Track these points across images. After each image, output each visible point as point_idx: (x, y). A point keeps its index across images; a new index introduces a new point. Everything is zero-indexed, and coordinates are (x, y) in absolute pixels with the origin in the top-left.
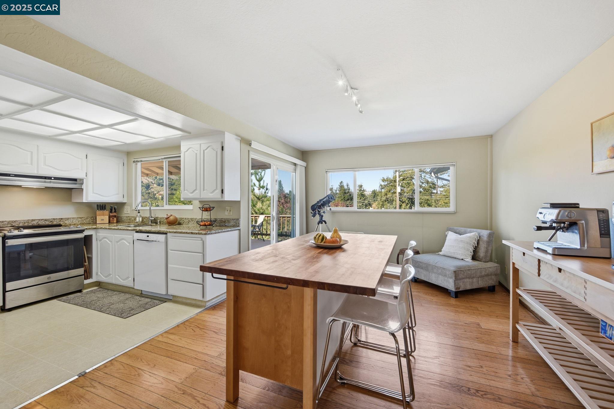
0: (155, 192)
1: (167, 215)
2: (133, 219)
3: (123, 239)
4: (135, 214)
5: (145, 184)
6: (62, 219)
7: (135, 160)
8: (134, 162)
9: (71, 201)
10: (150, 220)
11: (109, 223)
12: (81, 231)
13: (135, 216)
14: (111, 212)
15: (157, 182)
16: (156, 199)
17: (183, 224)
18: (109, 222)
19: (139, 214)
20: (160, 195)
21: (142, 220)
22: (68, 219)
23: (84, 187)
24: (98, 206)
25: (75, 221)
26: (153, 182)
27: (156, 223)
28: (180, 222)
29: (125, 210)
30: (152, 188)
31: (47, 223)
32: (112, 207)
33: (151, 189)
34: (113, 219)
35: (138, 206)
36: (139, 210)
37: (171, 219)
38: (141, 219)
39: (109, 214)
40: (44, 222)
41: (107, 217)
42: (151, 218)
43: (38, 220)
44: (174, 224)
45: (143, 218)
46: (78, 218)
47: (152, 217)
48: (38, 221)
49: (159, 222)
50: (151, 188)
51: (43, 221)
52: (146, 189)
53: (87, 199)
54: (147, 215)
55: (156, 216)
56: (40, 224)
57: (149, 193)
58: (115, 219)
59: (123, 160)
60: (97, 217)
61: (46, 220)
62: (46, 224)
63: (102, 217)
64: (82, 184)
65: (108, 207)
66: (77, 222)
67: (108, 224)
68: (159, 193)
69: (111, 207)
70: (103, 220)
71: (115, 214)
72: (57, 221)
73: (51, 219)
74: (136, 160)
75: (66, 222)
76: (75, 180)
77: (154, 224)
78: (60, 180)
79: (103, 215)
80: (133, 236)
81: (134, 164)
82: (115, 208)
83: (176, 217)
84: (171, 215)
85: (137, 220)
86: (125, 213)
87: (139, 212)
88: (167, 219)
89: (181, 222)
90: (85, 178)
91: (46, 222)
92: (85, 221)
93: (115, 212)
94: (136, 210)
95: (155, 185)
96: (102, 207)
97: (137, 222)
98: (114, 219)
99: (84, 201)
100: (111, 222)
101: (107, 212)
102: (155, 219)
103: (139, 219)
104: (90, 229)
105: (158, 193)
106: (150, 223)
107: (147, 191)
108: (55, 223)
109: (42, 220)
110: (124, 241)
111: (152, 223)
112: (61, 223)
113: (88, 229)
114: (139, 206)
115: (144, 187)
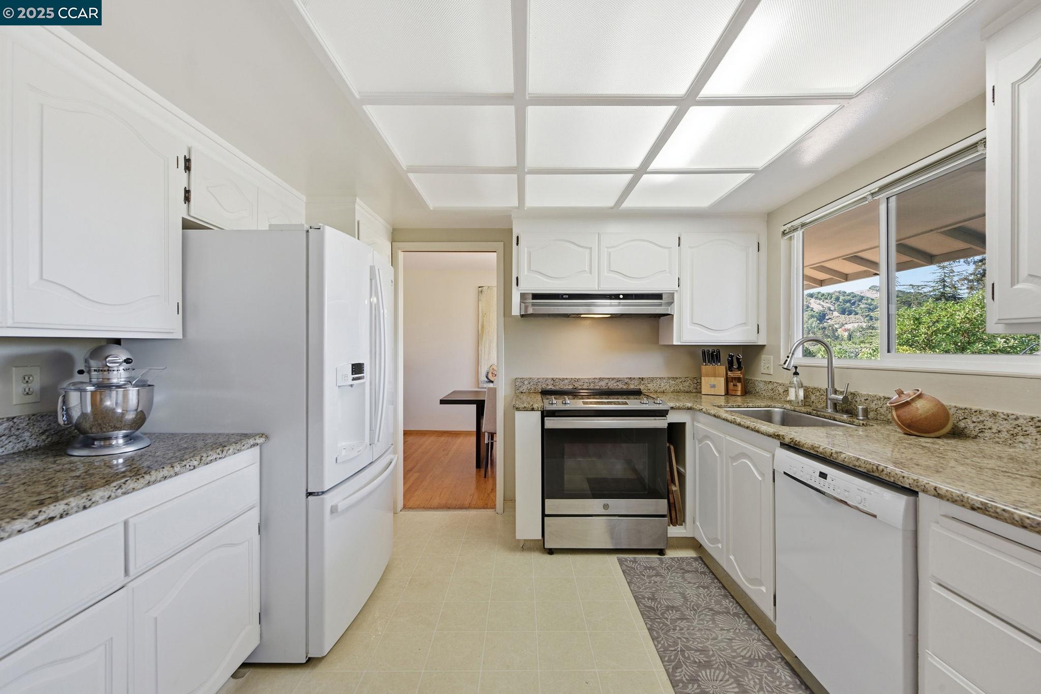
0: (837, 326)
1: (900, 393)
2: (781, 390)
3: (744, 455)
4: (786, 377)
5: (817, 313)
6: (643, 379)
7: (785, 227)
8: (784, 233)
9: (657, 342)
10: (830, 399)
11: (725, 395)
12: (663, 413)
13: (787, 382)
14: (730, 367)
15: (839, 307)
16: (837, 338)
17: (976, 437)
18: (727, 393)
19: (795, 379)
20: (846, 330)
21: (806, 397)
22: (652, 379)
23: (675, 310)
24: (704, 353)
25: (664, 386)
26: (832, 308)
27: (852, 413)
28: (962, 424)
29: (763, 364)
30: (830, 318)
31: (621, 386)
32: (732, 357)
33: (828, 321)
34: (734, 385)
35: (793, 354)
36: (796, 368)
37: (920, 412)
38: (801, 393)
39: (727, 374)
40: (615, 384)
41: (722, 381)
42: (833, 396)
43: (608, 379)
44: (935, 431)
45: (806, 390)
46: (669, 378)
47: (835, 392)
48: (607, 381)
49: (860, 413)
50: (828, 319)
51: (614, 382)
52: (818, 322)
53: (680, 337)
54: (823, 384)
55: (851, 390)
56: (611, 387)
57: (824, 328)
58: (739, 385)
59: (758, 235)
60: (703, 378)
61: (618, 380)
62: (618, 388)
63: (712, 380)
64: (671, 303)
65: (724, 357)
66: (667, 387)
67: (723, 397)
68: (843, 328)
69: (729, 355)
70: (713, 386)
71: (738, 374)
72: (636, 384)
73: (627, 378)
74: (789, 225)
75: (649, 385)
76: (659, 296)
77: (845, 416)
78: (633, 299)
79: (715, 376)
80: (773, 456)
81: (783, 242)
82: (738, 359)
83: (942, 405)
84: (920, 396)
85: (792, 396)
86: (763, 371)
87: (796, 374)
88: (898, 407)
89: (970, 425)
90: (677, 291)
91: (618, 383)
92: (681, 387)
93: (739, 368)
94: (785, 366)
95: (836, 314)
96: (711, 354)
97: (790, 402)
98: (736, 386)
99: (675, 343)
100: (730, 392)
101: (721, 369)
102: (845, 399)
103: (796, 395)
104: (679, 408)
105: (841, 328)
106: (829, 410)
107: (821, 325)
108: (632, 387)
109: (613, 379)
110: (745, 461)
111: (837, 412)
112: (642, 387)
113: (676, 409)
114: (795, 356)
115: (815, 319)
